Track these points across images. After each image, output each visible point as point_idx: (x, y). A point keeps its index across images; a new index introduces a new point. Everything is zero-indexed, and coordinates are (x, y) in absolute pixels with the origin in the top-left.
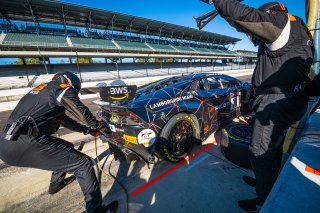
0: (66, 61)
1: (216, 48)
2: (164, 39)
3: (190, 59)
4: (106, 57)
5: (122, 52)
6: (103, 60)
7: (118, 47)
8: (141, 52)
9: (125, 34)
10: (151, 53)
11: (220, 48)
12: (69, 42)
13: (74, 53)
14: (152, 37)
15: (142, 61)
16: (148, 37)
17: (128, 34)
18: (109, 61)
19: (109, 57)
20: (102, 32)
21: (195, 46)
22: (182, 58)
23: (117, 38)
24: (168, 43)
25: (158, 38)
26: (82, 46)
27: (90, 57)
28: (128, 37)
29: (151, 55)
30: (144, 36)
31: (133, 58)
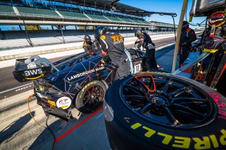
0: (17, 28)
1: (137, 19)
2: (99, 10)
3: (119, 27)
4: (52, 25)
5: (65, 20)
6: (50, 28)
7: (61, 16)
8: (81, 21)
9: (66, 5)
10: (89, 22)
11: (140, 19)
12: (16, 11)
13: (21, 22)
14: (89, 8)
15: (82, 28)
16: (86, 8)
17: (69, 5)
18: (55, 28)
19: (55, 25)
20: (46, 2)
21: (122, 17)
22: (113, 27)
24: (102, 14)
25: (93, 9)
26: (29, 15)
27: (38, 25)
28: (70, 8)
29: (89, 24)
30: (82, 8)
31: (76, 25)
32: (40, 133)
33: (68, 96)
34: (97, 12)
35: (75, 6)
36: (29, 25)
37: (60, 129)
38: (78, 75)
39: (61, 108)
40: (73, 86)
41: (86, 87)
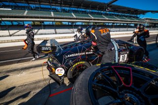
0: (51, 23)
2: (100, 11)
3: (113, 23)
5: (76, 19)
6: (67, 23)
7: (75, 17)
8: (86, 19)
9: (79, 9)
10: (91, 20)
12: (52, 14)
13: (53, 20)
14: (93, 11)
15: (86, 24)
16: (91, 11)
17: (80, 10)
18: (70, 24)
19: (70, 22)
20: (68, 8)
21: (117, 16)
22: (108, 23)
23: (75, 12)
24: (101, 14)
25: (96, 11)
26: (58, 16)
27: (61, 22)
28: (80, 11)
29: (91, 21)
30: (88, 10)
31: (82, 22)
32: (44, 86)
33: (63, 68)
34: (98, 13)
35: (84, 10)
36: (57, 21)
37: (55, 88)
38: (73, 55)
39: (57, 75)
40: (68, 62)
41: (76, 64)
